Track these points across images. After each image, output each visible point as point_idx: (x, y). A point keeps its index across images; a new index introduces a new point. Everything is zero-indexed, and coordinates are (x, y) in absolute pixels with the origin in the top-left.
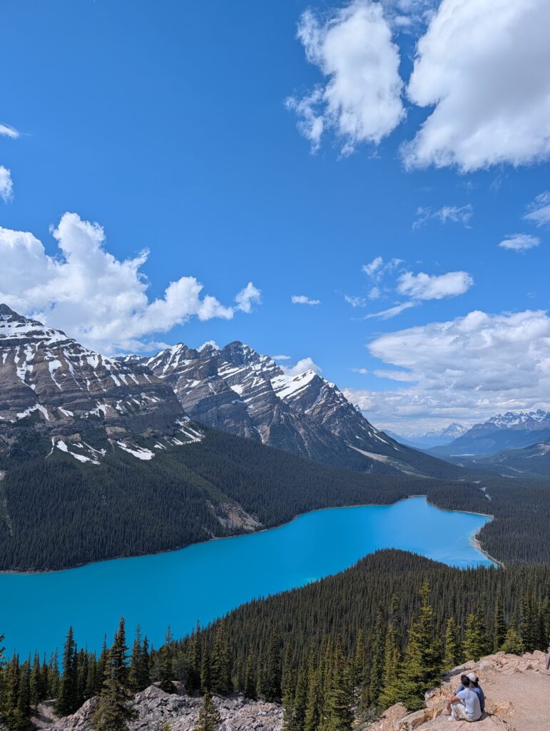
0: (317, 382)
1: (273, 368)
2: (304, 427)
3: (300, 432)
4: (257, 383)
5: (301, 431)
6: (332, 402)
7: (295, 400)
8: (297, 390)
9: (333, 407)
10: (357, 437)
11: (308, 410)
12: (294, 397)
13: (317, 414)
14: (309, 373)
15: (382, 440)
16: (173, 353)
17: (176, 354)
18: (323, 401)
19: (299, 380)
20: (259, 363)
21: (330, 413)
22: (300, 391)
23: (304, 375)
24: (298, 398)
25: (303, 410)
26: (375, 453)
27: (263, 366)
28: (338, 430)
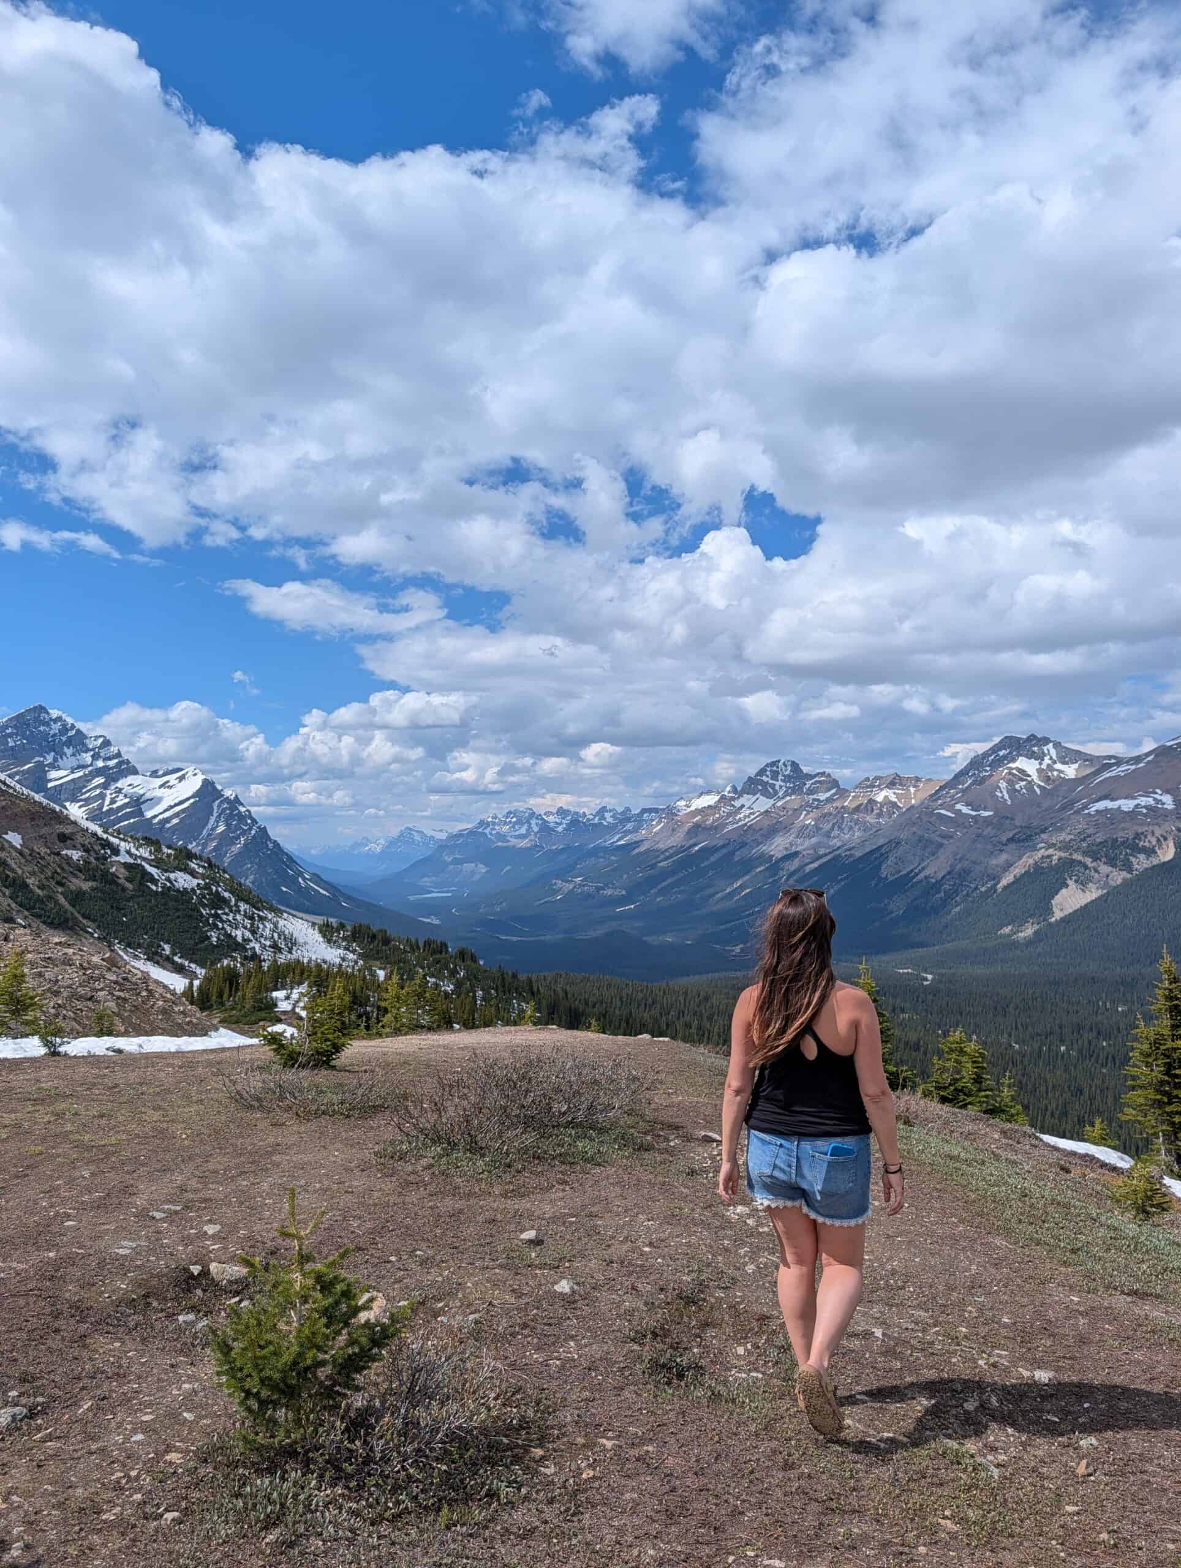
0: (208, 791)
1: (116, 761)
4: (113, 801)
6: (238, 827)
7: (168, 825)
8: (171, 807)
9: (238, 838)
10: (284, 889)
11: (194, 844)
12: (168, 820)
14: (191, 774)
15: (322, 891)
18: (222, 828)
19: (170, 787)
20: (87, 750)
21: (236, 848)
22: (177, 809)
23: (183, 779)
26: (314, 914)
27: (95, 757)
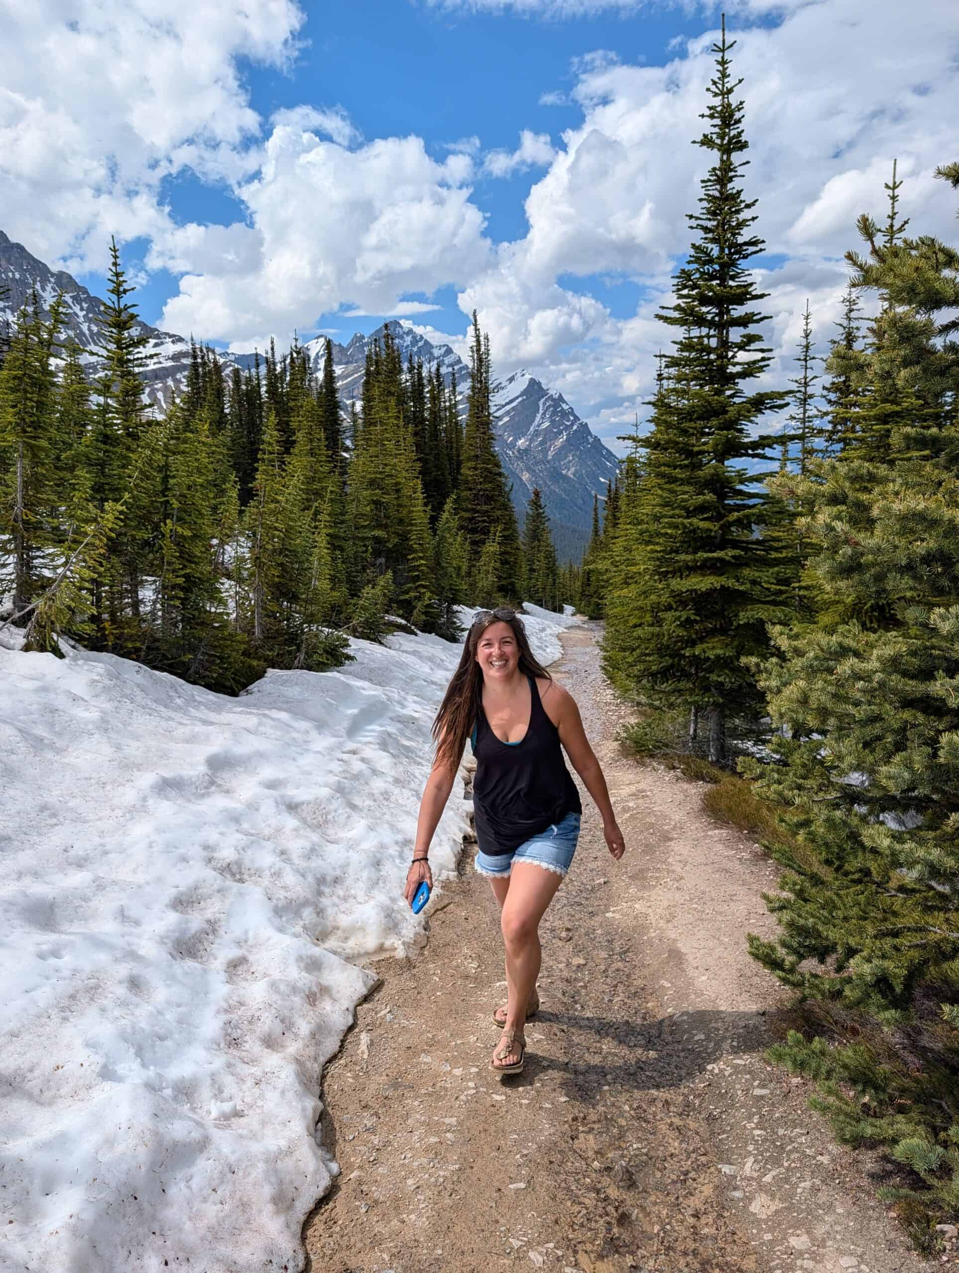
0: (534, 390)
1: (456, 367)
2: (529, 469)
3: (524, 478)
5: (525, 476)
6: (561, 423)
8: (502, 406)
9: (561, 433)
10: (602, 480)
11: (523, 440)
13: (537, 447)
14: (519, 375)
16: (313, 355)
17: (317, 356)
18: (547, 424)
19: (503, 389)
20: (434, 359)
21: (559, 442)
22: (508, 408)
23: (511, 380)
24: (506, 419)
25: (516, 440)
28: (573, 469)
